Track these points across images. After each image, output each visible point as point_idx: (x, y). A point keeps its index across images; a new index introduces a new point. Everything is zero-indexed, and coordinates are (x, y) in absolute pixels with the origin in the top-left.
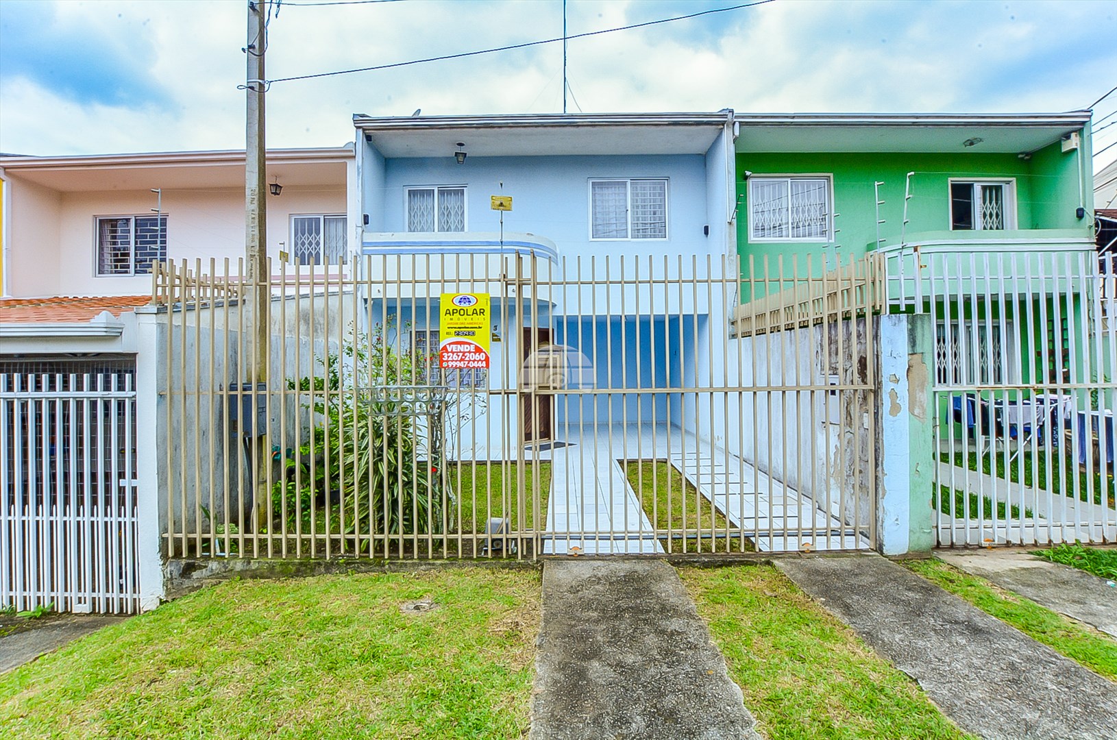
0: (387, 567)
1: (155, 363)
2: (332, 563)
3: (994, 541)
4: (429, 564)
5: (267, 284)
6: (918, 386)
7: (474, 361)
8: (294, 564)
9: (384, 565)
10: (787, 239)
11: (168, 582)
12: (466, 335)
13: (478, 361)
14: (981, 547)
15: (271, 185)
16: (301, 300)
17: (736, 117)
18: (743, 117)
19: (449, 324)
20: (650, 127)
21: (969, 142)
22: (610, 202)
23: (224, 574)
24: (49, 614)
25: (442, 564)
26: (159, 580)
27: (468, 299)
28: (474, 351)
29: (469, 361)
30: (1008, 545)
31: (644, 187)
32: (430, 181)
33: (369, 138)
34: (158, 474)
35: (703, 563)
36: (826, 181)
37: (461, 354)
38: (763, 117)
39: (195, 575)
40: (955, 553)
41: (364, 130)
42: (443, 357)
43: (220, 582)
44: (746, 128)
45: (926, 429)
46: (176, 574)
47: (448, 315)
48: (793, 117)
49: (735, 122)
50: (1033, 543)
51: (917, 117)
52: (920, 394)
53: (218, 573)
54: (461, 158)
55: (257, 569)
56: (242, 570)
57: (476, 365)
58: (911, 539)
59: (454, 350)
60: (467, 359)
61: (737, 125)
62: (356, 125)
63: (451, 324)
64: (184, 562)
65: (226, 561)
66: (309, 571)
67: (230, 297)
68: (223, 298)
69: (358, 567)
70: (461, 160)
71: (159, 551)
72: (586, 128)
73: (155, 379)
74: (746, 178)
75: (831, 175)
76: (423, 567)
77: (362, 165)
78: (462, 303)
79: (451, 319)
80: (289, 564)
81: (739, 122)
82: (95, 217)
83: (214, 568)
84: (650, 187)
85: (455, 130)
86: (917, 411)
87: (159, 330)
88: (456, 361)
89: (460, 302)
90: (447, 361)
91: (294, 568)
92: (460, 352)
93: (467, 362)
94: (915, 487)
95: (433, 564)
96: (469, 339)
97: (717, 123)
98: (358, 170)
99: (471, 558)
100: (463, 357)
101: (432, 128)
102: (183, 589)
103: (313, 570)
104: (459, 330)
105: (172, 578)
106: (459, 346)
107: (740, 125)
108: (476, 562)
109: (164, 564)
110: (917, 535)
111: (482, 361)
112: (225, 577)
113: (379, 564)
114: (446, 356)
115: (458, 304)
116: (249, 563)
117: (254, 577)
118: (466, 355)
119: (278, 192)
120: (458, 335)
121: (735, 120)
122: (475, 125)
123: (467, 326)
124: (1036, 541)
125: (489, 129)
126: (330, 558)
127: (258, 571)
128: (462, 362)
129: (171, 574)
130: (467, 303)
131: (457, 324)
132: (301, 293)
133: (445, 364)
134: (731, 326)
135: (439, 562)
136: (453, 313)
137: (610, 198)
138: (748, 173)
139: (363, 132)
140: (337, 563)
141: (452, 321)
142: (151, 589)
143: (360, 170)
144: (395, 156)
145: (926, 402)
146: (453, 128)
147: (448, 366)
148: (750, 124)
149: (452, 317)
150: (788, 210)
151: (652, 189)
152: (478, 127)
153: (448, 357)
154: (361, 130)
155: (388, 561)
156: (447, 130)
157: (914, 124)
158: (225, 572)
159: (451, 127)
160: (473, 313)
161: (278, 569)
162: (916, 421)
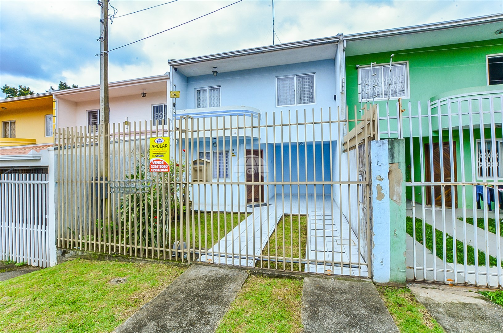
0: (130, 260)
1: (54, 170)
2: (111, 256)
3: (454, 281)
4: (146, 260)
5: (108, 135)
6: (396, 183)
7: (163, 168)
8: (98, 255)
9: (129, 259)
10: (382, 98)
11: (58, 257)
12: (160, 157)
13: (165, 169)
14: (445, 284)
15: (142, 93)
16: (136, 141)
17: (344, 37)
18: (348, 37)
19: (153, 152)
20: (299, 48)
21: (499, 32)
22: (287, 87)
23: (75, 256)
24: (25, 265)
25: (151, 261)
26: (55, 256)
27: (161, 140)
28: (163, 164)
29: (161, 168)
30: (466, 285)
31: (304, 78)
32: (204, 85)
33: (176, 69)
34: (55, 214)
35: (268, 275)
36: (405, 65)
37: (158, 165)
38: (359, 35)
39: (66, 255)
40: (424, 286)
41: (173, 66)
42: (151, 167)
43: (73, 259)
44: (350, 42)
45: (401, 209)
46: (60, 254)
47: (153, 148)
48: (377, 33)
49: (343, 40)
50: (486, 285)
51: (456, 22)
52: (397, 187)
53: (73, 256)
54: (215, 74)
55: (85, 255)
56: (81, 255)
57: (164, 170)
58: (391, 274)
59: (155, 164)
60: (160, 168)
61: (345, 41)
62: (170, 64)
63: (154, 151)
64: (63, 250)
65: (76, 251)
66: (103, 258)
67: (96, 142)
68: (93, 142)
69: (120, 259)
70: (216, 74)
71: (56, 245)
72: (268, 53)
73: (54, 176)
74: (357, 68)
75: (407, 62)
76: (144, 262)
77: (172, 82)
78: (158, 142)
79: (154, 149)
80: (96, 254)
81: (346, 40)
82: (87, 111)
83: (72, 253)
84: (307, 78)
85: (210, 61)
86: (395, 198)
87: (55, 156)
88: (156, 169)
89: (158, 141)
90: (153, 169)
91: (98, 256)
92: (158, 164)
93: (160, 169)
94: (394, 243)
95: (148, 261)
96: (161, 158)
97: (334, 42)
98: (171, 84)
99: (163, 260)
100: (159, 167)
101: (200, 62)
102: (62, 261)
103: (104, 258)
104: (157, 154)
105: (59, 256)
106: (157, 161)
107: (346, 41)
108: (164, 262)
109: (57, 250)
110: (396, 272)
111: (166, 169)
112: (75, 257)
113: (127, 257)
114: (152, 167)
115: (157, 142)
116: (83, 252)
117: (84, 259)
118: (160, 166)
119: (144, 96)
120: (157, 156)
121: (343, 39)
122: (218, 58)
123: (160, 152)
124: (487, 285)
125: (224, 59)
126: (111, 254)
127: (86, 256)
128: (158, 169)
129: (59, 254)
130: (160, 142)
131: (156, 151)
132: (136, 138)
133: (152, 170)
134: (343, 147)
135: (150, 260)
136: (155, 147)
137: (287, 86)
138: (358, 66)
139: (173, 67)
140: (113, 256)
141: (154, 150)
142: (53, 259)
143: (172, 84)
144: (189, 76)
145: (401, 192)
146: (208, 61)
147: (153, 171)
148: (351, 40)
149: (154, 148)
150: (382, 83)
151: (308, 79)
152: (219, 59)
153: (153, 167)
154: (172, 66)
155: (131, 257)
156: (206, 62)
157: (454, 26)
158: (75, 255)
159: (208, 60)
160: (163, 146)
161: (92, 256)
162: (395, 204)
